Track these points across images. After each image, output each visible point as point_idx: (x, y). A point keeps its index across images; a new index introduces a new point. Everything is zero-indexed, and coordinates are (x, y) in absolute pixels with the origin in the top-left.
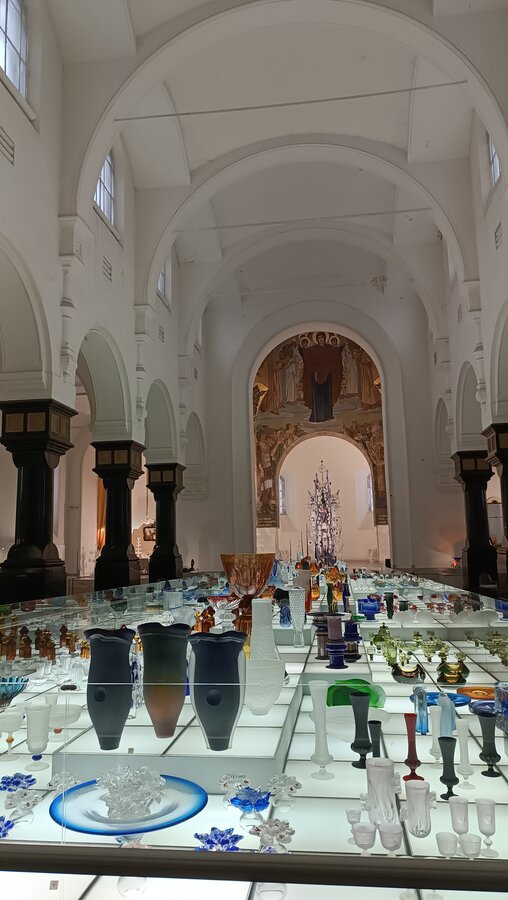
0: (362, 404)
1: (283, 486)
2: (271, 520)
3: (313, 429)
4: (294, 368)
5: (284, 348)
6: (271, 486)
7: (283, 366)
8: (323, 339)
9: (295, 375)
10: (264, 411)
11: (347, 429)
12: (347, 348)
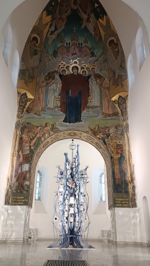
0: (103, 113)
1: (41, 178)
2: (23, 199)
3: (66, 128)
4: (55, 86)
5: (48, 74)
6: (27, 169)
7: (47, 84)
8: (76, 71)
9: (55, 91)
10: (29, 113)
11: (91, 129)
12: (92, 77)
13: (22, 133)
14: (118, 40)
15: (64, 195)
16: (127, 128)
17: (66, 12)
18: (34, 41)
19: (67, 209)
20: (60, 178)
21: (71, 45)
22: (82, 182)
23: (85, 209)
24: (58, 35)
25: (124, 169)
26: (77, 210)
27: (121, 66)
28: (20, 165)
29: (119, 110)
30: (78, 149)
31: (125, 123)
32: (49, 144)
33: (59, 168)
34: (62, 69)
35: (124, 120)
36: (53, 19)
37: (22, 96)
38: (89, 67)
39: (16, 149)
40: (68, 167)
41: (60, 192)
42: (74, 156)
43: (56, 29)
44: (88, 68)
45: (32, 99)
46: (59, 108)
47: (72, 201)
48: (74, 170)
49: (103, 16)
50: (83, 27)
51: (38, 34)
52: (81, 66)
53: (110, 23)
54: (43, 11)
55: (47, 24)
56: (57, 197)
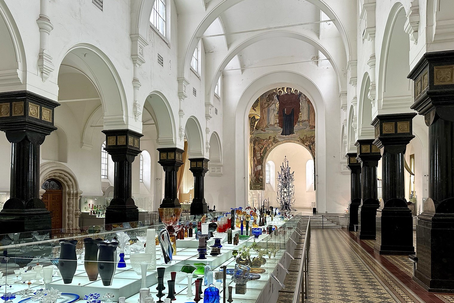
0: (310, 126)
2: (260, 186)
3: (283, 139)
4: (274, 106)
5: (269, 96)
7: (268, 105)
8: (290, 90)
9: (274, 110)
10: (258, 130)
11: (301, 139)
12: (303, 95)
13: (255, 145)
28: (256, 166)
34: (279, 91)
37: (252, 119)
46: (278, 124)
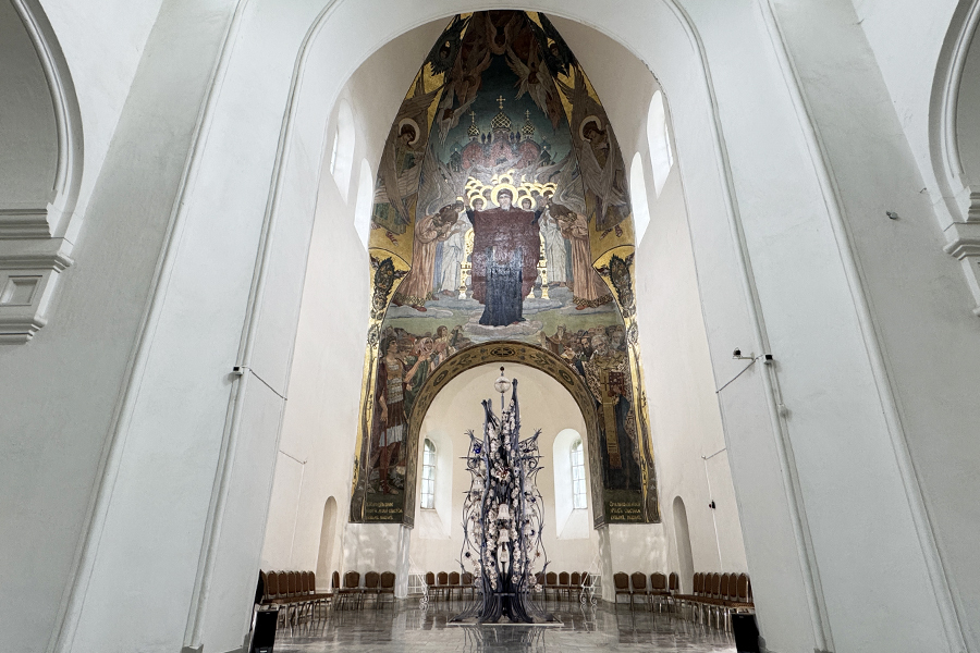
0: (575, 300)
2: (393, 508)
4: (457, 240)
5: (442, 211)
6: (399, 438)
7: (438, 236)
8: (508, 200)
9: (458, 250)
10: (399, 305)
12: (547, 213)
13: (384, 354)
14: (606, 121)
15: (486, 499)
16: (633, 333)
17: (480, 62)
18: (406, 136)
19: (491, 531)
20: (475, 461)
21: (493, 139)
22: (526, 467)
23: (537, 530)
24: (462, 118)
25: (627, 431)
26: (516, 533)
27: (615, 185)
28: (381, 427)
29: (613, 290)
30: (515, 390)
31: (627, 321)
32: (449, 376)
33: (472, 436)
34: (473, 198)
35: (626, 315)
36: (449, 81)
37: (380, 267)
38: (539, 190)
39: (372, 392)
40: (492, 434)
41: (476, 493)
42: (507, 408)
43: (457, 103)
44: (535, 193)
45: (404, 273)
47: (504, 513)
48: (507, 440)
49: (568, 67)
50: (520, 95)
51: (415, 119)
52: (519, 189)
53: (586, 81)
54: (426, 63)
55: (435, 93)
56: (469, 503)
